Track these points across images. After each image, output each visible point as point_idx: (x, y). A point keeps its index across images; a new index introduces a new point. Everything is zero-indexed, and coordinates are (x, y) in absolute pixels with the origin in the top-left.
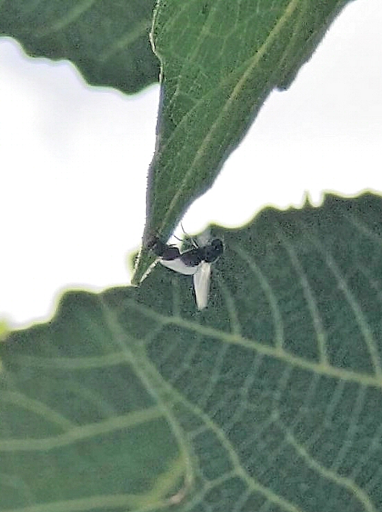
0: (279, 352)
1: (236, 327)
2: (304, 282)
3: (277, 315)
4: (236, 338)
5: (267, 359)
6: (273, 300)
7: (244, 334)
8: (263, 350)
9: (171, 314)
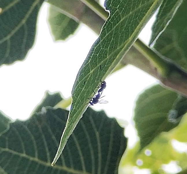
0: (36, 159)
1: (24, 151)
2: (43, 136)
3: (35, 147)
4: (24, 155)
5: (33, 162)
6: (35, 142)
7: (27, 154)
8: (31, 159)
9: (4, 147)
